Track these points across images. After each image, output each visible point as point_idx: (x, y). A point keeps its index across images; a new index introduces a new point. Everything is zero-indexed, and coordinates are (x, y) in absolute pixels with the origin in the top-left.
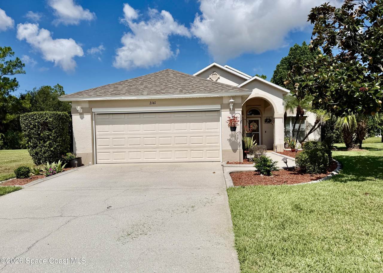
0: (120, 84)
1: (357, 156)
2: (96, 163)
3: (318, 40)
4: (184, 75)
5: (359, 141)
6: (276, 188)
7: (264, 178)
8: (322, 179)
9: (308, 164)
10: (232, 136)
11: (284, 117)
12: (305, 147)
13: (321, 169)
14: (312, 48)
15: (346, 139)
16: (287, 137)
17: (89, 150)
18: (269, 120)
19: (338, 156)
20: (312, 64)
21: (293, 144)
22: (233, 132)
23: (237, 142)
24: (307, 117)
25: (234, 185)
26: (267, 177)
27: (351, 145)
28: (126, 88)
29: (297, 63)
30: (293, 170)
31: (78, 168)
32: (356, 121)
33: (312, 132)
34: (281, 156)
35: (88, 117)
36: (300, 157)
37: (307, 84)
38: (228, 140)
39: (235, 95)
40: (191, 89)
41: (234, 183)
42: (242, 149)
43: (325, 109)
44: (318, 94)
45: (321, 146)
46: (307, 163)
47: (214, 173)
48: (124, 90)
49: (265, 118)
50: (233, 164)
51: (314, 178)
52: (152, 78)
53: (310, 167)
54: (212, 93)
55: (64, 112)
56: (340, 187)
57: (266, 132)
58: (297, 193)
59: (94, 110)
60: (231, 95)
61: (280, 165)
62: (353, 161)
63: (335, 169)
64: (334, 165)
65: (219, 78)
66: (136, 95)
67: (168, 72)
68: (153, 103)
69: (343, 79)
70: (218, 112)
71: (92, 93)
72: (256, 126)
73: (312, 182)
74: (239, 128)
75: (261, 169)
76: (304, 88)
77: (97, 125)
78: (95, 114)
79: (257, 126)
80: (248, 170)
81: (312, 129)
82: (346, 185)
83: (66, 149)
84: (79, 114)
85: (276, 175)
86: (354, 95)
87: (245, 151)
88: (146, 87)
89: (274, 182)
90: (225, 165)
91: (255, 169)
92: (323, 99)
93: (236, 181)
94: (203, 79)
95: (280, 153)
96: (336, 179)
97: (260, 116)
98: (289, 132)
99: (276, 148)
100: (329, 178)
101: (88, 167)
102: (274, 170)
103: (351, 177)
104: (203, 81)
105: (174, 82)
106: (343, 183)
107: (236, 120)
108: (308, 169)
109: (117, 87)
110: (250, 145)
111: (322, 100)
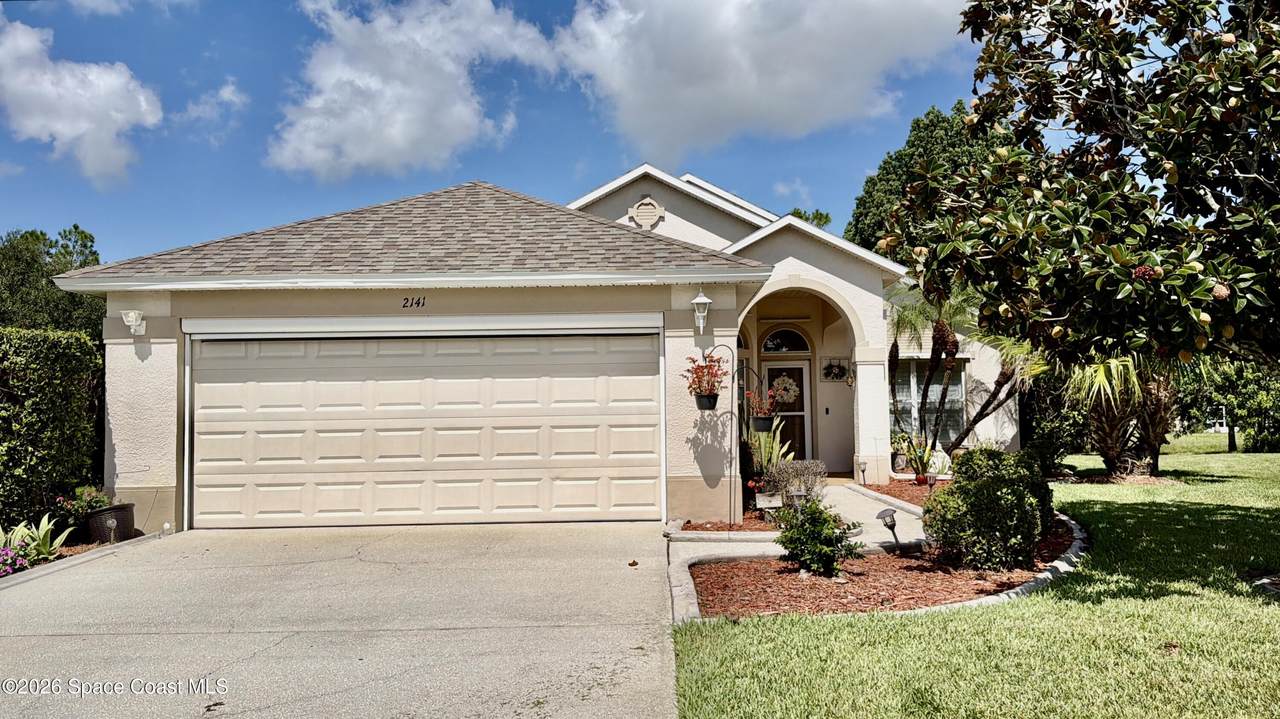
0: (295, 230)
1: (1143, 504)
2: (191, 527)
3: (995, 97)
4: (533, 206)
5: (1151, 446)
6: (850, 625)
7: (813, 587)
8: (1018, 589)
9: (969, 532)
10: (702, 426)
11: (889, 361)
12: (960, 468)
13: (1015, 551)
14: (974, 125)
15: (1105, 441)
16: (903, 431)
17: (164, 475)
18: (836, 371)
19: (1076, 503)
20: (973, 179)
21: (921, 458)
22: (707, 412)
23: (720, 448)
24: (967, 360)
25: (700, 610)
26: (824, 581)
27: (1121, 462)
28: (318, 246)
29: (923, 177)
30: (918, 554)
31: (118, 547)
32: (1134, 379)
33: (988, 415)
34: (880, 500)
35: (165, 353)
36: (939, 507)
37: (955, 251)
38: (688, 440)
39: (713, 280)
40: (557, 257)
41: (702, 605)
42: (738, 474)
43: (1024, 338)
44: (996, 283)
45: (1017, 467)
46: (965, 531)
47: (634, 564)
48: (309, 253)
49: (825, 364)
50: (707, 529)
51: (988, 585)
52: (415, 211)
53: (974, 544)
54: (632, 269)
55: (76, 334)
56: (1079, 621)
57: (827, 412)
58: (924, 645)
59: (188, 326)
60: (700, 281)
61: (872, 536)
62: (1129, 520)
63: (1064, 552)
64: (1061, 536)
65: (662, 218)
66: (350, 273)
67: (478, 193)
68: (414, 301)
69: (1079, 234)
70: (655, 340)
71: (186, 265)
72: (794, 389)
73: (980, 600)
74: (728, 398)
75: (802, 551)
76: (944, 263)
77: (199, 382)
78: (192, 341)
79: (798, 389)
80: (756, 554)
81: (988, 403)
82: (1098, 613)
83: (75, 471)
84: (132, 341)
85: (854, 574)
86: (1116, 292)
87: (751, 484)
88: (392, 245)
89: (845, 601)
90: (676, 533)
91: (782, 551)
92: (1014, 302)
93: (710, 598)
94: (602, 220)
95: (878, 489)
96: (1064, 590)
97: (808, 353)
98: (909, 412)
99: (863, 471)
100: (1040, 587)
101: (156, 542)
102: (846, 557)
103: (1117, 582)
104: (603, 227)
105: (497, 230)
106: (1089, 604)
107: (716, 368)
108: (969, 553)
109: (283, 244)
110: (769, 460)
111: (1012, 307)
